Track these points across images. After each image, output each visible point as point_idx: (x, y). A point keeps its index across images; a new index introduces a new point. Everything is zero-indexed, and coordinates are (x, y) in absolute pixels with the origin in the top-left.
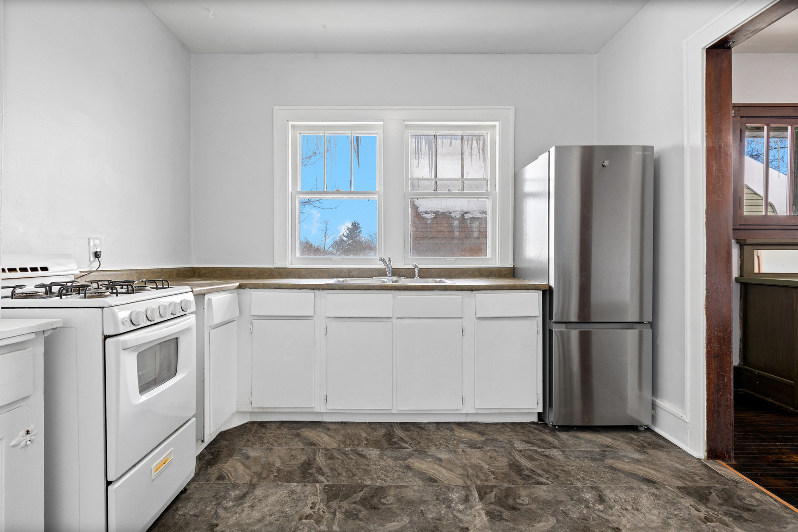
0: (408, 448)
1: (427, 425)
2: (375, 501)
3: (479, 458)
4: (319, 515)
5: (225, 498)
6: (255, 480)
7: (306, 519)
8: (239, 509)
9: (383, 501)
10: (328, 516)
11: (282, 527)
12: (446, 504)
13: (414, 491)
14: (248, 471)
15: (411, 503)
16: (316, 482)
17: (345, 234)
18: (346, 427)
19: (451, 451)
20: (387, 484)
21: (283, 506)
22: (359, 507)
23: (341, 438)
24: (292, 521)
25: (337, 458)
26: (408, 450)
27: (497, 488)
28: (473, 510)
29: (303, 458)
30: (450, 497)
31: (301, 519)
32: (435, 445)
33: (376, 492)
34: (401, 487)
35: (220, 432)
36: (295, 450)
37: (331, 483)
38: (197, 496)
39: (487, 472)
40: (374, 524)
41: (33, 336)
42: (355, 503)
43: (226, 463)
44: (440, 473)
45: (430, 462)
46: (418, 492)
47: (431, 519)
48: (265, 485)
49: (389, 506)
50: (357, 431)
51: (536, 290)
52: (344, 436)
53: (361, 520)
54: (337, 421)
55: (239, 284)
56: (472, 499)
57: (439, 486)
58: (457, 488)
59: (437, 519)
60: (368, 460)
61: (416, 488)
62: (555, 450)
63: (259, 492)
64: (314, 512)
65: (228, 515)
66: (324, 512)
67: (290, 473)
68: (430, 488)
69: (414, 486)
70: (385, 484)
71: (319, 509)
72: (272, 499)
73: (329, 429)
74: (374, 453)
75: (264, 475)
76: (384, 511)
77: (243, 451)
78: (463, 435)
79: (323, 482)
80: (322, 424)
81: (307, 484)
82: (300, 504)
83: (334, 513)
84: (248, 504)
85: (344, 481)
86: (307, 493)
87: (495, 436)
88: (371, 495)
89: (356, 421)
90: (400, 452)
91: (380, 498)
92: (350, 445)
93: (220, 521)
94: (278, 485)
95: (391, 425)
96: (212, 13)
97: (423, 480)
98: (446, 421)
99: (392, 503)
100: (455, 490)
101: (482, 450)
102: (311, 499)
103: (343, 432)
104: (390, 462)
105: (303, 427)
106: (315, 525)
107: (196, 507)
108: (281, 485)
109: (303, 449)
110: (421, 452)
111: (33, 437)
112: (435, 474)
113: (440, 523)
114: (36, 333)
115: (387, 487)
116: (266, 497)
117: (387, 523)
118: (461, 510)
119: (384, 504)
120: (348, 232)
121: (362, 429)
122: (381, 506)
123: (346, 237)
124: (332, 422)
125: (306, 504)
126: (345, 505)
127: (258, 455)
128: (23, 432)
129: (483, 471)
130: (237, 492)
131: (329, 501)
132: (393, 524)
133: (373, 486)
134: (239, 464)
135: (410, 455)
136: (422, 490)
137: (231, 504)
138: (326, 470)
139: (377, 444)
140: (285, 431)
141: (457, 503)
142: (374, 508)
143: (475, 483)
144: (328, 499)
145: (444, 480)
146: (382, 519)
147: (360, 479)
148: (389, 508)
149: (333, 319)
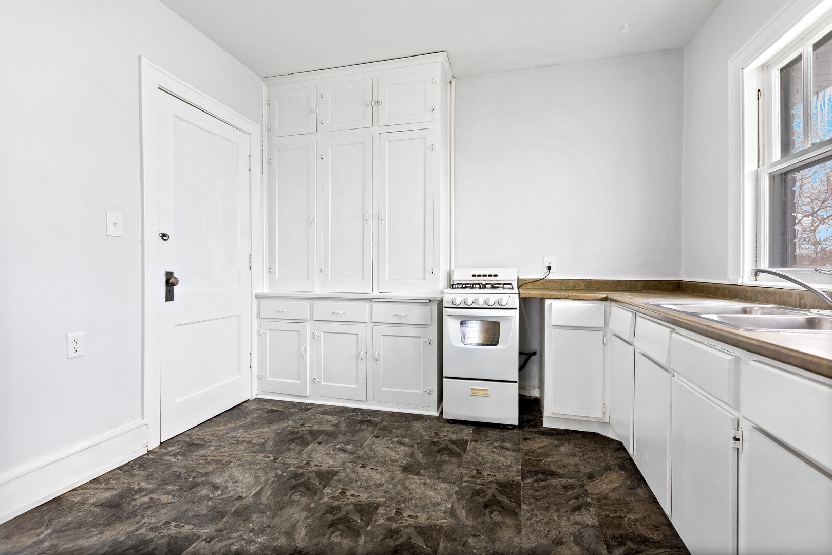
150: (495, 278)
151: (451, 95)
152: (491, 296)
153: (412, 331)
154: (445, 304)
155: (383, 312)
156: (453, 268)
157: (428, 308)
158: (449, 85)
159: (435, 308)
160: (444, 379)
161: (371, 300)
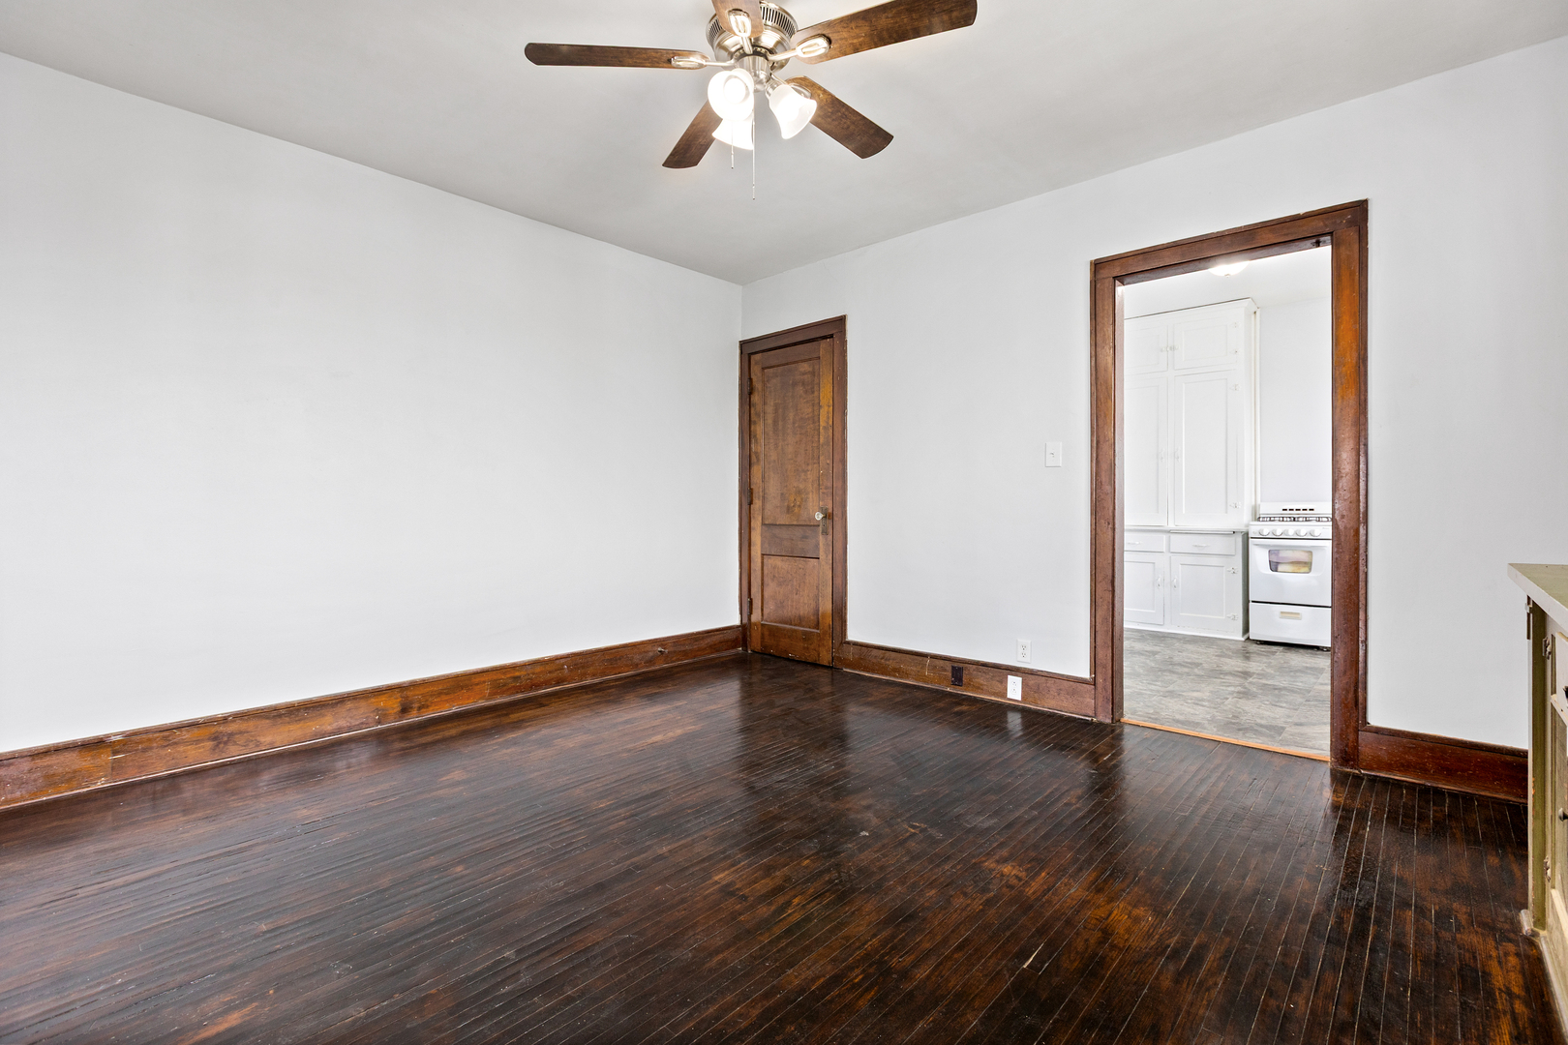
150: (1311, 512)
151: (1255, 325)
152: (1303, 528)
153: (1215, 561)
154: (1250, 536)
155: (1180, 543)
156: (1259, 502)
157: (1232, 539)
158: (1253, 316)
159: (1239, 540)
160: (1251, 603)
161: (1169, 532)
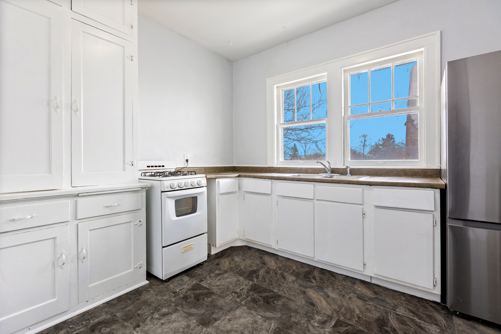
0: (314, 283)
1: (338, 275)
2: (271, 300)
3: (357, 306)
4: (241, 294)
5: (213, 272)
6: (228, 270)
7: (234, 293)
8: (214, 279)
9: (275, 302)
10: (244, 296)
11: (223, 292)
12: (309, 319)
13: (296, 305)
14: (229, 266)
15: (289, 309)
16: (251, 281)
17: (381, 143)
18: (288, 261)
19: (341, 294)
20: (285, 295)
21: (230, 284)
22: (261, 299)
23: (280, 265)
24: (228, 292)
25: (271, 274)
26: (313, 284)
27: (353, 327)
28: (322, 330)
29: (255, 268)
30: (315, 317)
31: (232, 292)
32: (333, 288)
33: (275, 296)
34: (291, 300)
35: (231, 246)
36: (254, 263)
37: (257, 284)
38: (205, 268)
39: (355, 316)
40: (261, 309)
41: (140, 189)
42: (261, 297)
43: (224, 259)
44: (321, 302)
45: (320, 295)
46: (297, 306)
47: (292, 321)
48: (230, 273)
49: (276, 306)
50: (292, 265)
51: (432, 188)
52: (283, 265)
53: (257, 305)
54: (285, 256)
55: (238, 175)
56: (328, 324)
57: (313, 309)
58: (324, 315)
59: (295, 323)
60: (285, 281)
61: (298, 304)
62: (434, 326)
63: (226, 275)
64: (240, 292)
65: (209, 279)
66: (244, 294)
67: (244, 272)
68: (307, 308)
69: (298, 302)
70: (283, 295)
71: (243, 292)
72: (228, 280)
73: (278, 259)
74: (292, 278)
75: (233, 270)
76: (271, 306)
77: (233, 257)
78: (359, 289)
79: (254, 282)
80: (277, 256)
81: (247, 280)
82: (237, 286)
83: (248, 297)
84: (218, 278)
85: (264, 285)
86: (244, 283)
87: (386, 299)
88: (272, 296)
89: (296, 260)
90: (307, 283)
91: (275, 300)
92: (282, 270)
93: (205, 280)
94: (235, 275)
95: (315, 268)
96: (231, 43)
97: (307, 302)
98: (354, 277)
99: (279, 305)
100: (321, 315)
101: (364, 302)
102: (244, 287)
103: (284, 263)
104: (296, 286)
105: (267, 255)
106: (236, 297)
107: (201, 272)
108: (236, 276)
109: (258, 264)
110: (320, 288)
111: (142, 223)
112: (317, 302)
113: (295, 326)
114: (142, 188)
115: (283, 297)
116: (227, 278)
117: (268, 312)
118: (315, 326)
119: (274, 303)
120: (383, 142)
121: (296, 265)
122: (272, 303)
123: (381, 145)
124: (283, 257)
125: (240, 288)
126: (256, 295)
127: (238, 260)
128: (139, 221)
129: (352, 314)
130: (219, 272)
131: (250, 291)
132: (270, 314)
133: (276, 293)
134: (228, 261)
135: (311, 287)
136: (301, 306)
137: (213, 275)
138: (260, 277)
139: (297, 275)
140: (257, 254)
141: (315, 322)
142: (268, 303)
143: (339, 317)
144: (250, 289)
145: (320, 307)
146: (267, 309)
147: (273, 287)
148: (275, 306)
149: (281, 197)
